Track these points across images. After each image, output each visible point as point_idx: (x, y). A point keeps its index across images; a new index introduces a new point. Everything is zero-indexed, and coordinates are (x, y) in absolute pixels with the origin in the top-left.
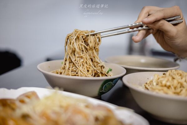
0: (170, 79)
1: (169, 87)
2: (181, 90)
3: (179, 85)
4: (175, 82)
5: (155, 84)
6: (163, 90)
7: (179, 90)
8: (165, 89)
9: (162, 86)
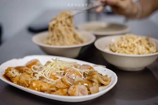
0: (126, 42)
1: (126, 48)
2: (134, 49)
3: (132, 46)
4: (130, 44)
5: (116, 46)
6: (122, 50)
7: (132, 49)
8: (124, 49)
9: (121, 47)
